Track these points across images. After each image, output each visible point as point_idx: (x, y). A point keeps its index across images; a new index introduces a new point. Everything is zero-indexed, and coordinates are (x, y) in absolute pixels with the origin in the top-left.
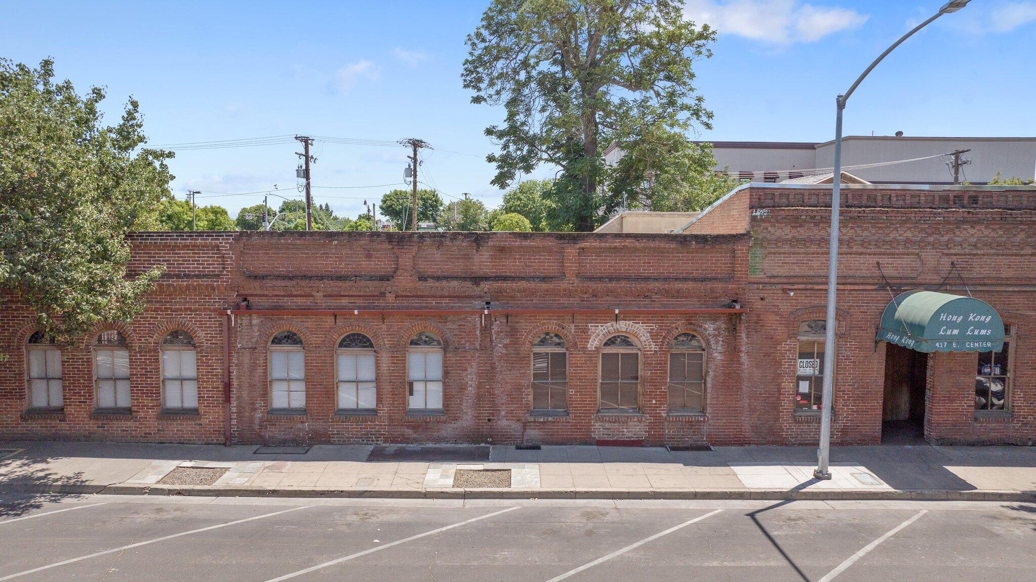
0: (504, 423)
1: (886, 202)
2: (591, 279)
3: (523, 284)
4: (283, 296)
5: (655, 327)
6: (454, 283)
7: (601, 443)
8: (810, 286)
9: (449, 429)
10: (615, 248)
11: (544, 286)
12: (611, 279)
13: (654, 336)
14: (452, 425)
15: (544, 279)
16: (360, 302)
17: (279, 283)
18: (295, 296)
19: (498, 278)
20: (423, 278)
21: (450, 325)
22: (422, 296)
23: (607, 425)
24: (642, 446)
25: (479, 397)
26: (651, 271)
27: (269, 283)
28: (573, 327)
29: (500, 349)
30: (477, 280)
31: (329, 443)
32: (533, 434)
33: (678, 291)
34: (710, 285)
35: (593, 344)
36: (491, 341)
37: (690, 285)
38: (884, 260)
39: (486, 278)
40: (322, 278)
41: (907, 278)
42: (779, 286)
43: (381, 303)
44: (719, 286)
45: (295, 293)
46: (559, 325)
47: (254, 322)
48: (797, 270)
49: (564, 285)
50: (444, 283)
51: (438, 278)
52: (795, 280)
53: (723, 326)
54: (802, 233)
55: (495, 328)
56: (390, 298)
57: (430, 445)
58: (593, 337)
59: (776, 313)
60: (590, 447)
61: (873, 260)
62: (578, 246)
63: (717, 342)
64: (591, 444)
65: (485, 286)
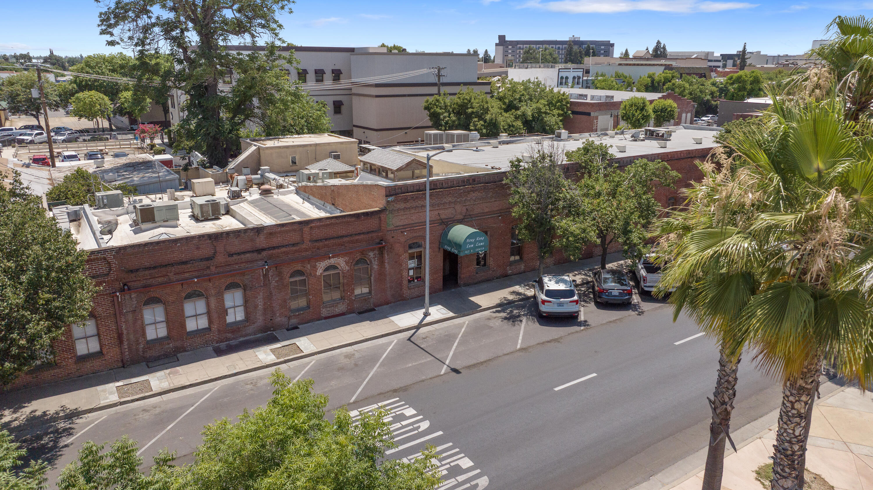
0: (279, 319)
1: (441, 186)
2: (316, 241)
3: (284, 249)
4: (150, 279)
5: (347, 258)
6: (248, 255)
7: (326, 318)
8: (412, 228)
9: (251, 329)
10: (327, 224)
11: (294, 248)
12: (326, 239)
13: (347, 263)
14: (252, 327)
15: (294, 245)
16: (196, 274)
17: (147, 272)
19: (270, 248)
20: (231, 255)
21: (246, 277)
22: (230, 265)
23: (328, 309)
24: (345, 315)
25: (265, 309)
26: (344, 233)
27: (141, 273)
28: (309, 266)
29: (274, 283)
30: (259, 251)
31: (186, 351)
32: (294, 321)
33: (357, 240)
34: (370, 235)
35: (319, 272)
36: (269, 280)
37: (362, 236)
38: (441, 212)
39: (263, 250)
41: (450, 218)
42: (400, 231)
43: (208, 272)
44: (374, 235)
45: (157, 276)
46: (302, 266)
47: (133, 296)
48: (407, 222)
49: (304, 246)
50: (242, 256)
51: (239, 254)
52: (406, 227)
53: (377, 252)
54: (408, 205)
55: (270, 274)
56: (213, 269)
57: (242, 339)
58: (319, 269)
59: (399, 243)
60: (320, 321)
61: (437, 212)
62: (309, 226)
63: (375, 260)
64: (321, 320)
65: (264, 253)
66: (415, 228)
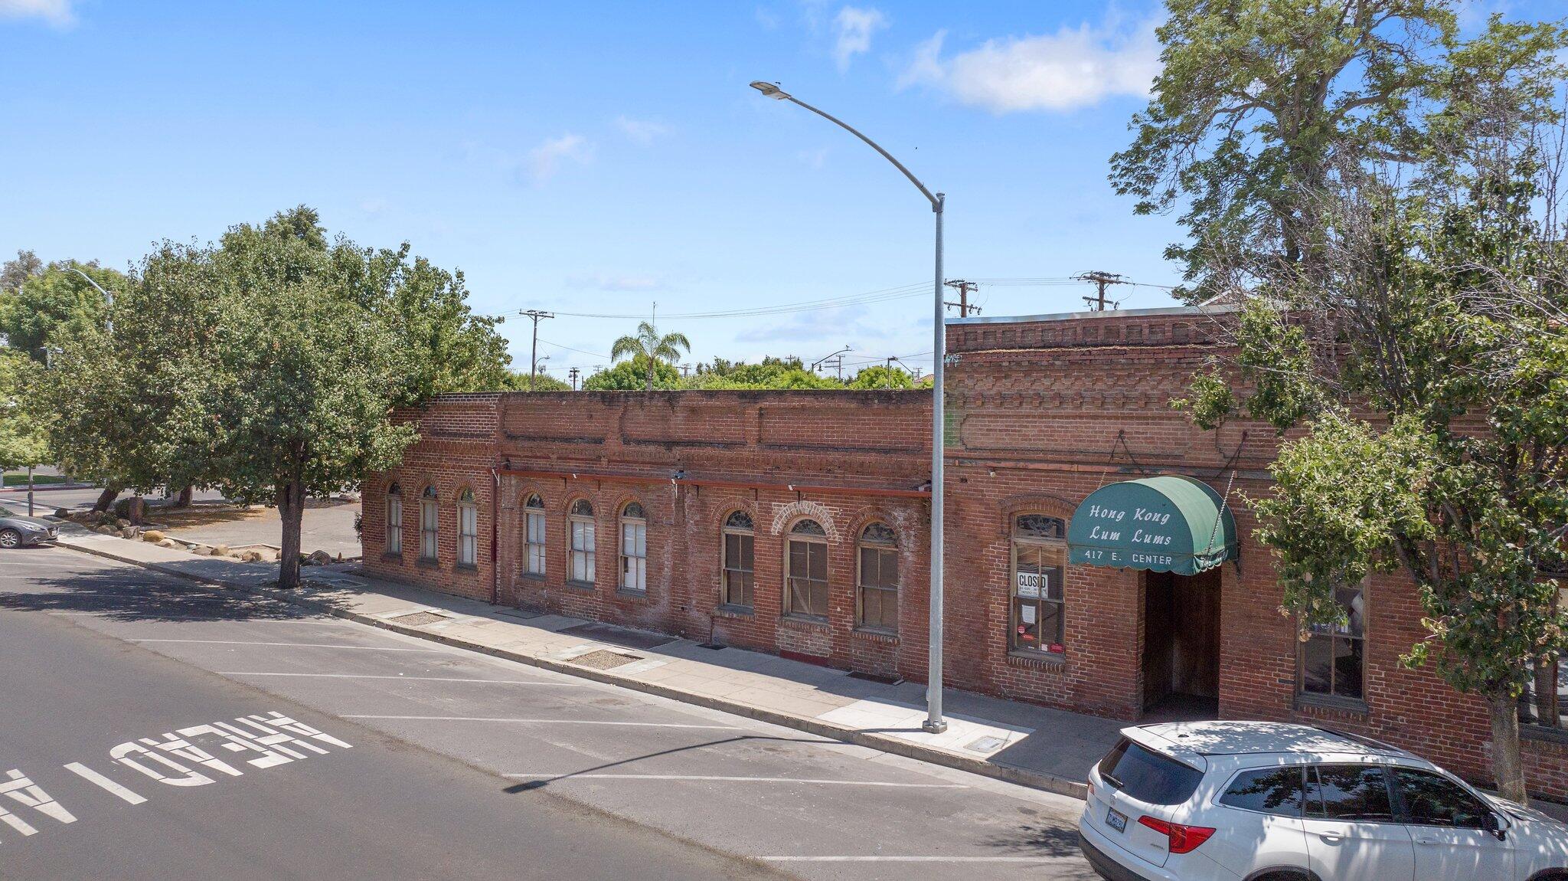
0: (697, 617)
2: (771, 446)
4: (531, 457)
5: (839, 510)
6: (652, 448)
7: (785, 654)
8: (1021, 464)
9: (650, 614)
10: (794, 408)
11: (728, 453)
13: (838, 523)
14: (652, 610)
15: (728, 446)
17: (527, 444)
18: (540, 457)
19: (691, 443)
20: (627, 442)
21: (652, 496)
22: (628, 462)
23: (791, 633)
24: (827, 666)
25: (674, 581)
27: (520, 444)
28: (756, 504)
29: (691, 528)
30: (670, 444)
31: (559, 613)
32: (721, 631)
33: (862, 464)
34: (895, 458)
35: (776, 528)
36: (684, 516)
38: (1130, 427)
39: (677, 443)
40: (554, 439)
41: (1168, 457)
42: (981, 463)
43: (597, 468)
44: (905, 459)
45: (538, 454)
46: (744, 502)
47: (513, 482)
48: (1006, 441)
49: (745, 453)
50: (643, 448)
51: (639, 442)
52: (1002, 455)
53: (916, 515)
55: (688, 502)
56: (604, 462)
57: (634, 630)
58: (776, 519)
59: (980, 501)
60: (771, 657)
61: (1114, 427)
62: (758, 406)
63: (908, 536)
65: (677, 451)
66: (1031, 466)
